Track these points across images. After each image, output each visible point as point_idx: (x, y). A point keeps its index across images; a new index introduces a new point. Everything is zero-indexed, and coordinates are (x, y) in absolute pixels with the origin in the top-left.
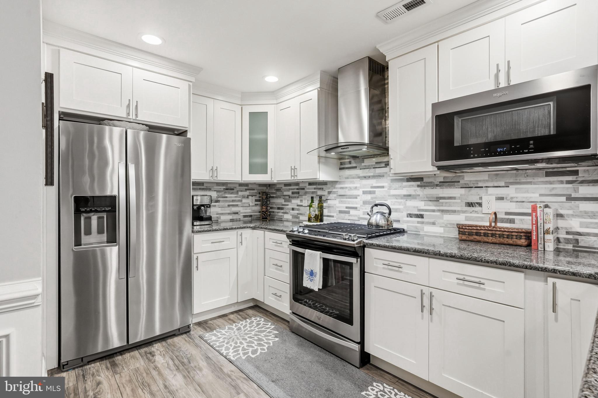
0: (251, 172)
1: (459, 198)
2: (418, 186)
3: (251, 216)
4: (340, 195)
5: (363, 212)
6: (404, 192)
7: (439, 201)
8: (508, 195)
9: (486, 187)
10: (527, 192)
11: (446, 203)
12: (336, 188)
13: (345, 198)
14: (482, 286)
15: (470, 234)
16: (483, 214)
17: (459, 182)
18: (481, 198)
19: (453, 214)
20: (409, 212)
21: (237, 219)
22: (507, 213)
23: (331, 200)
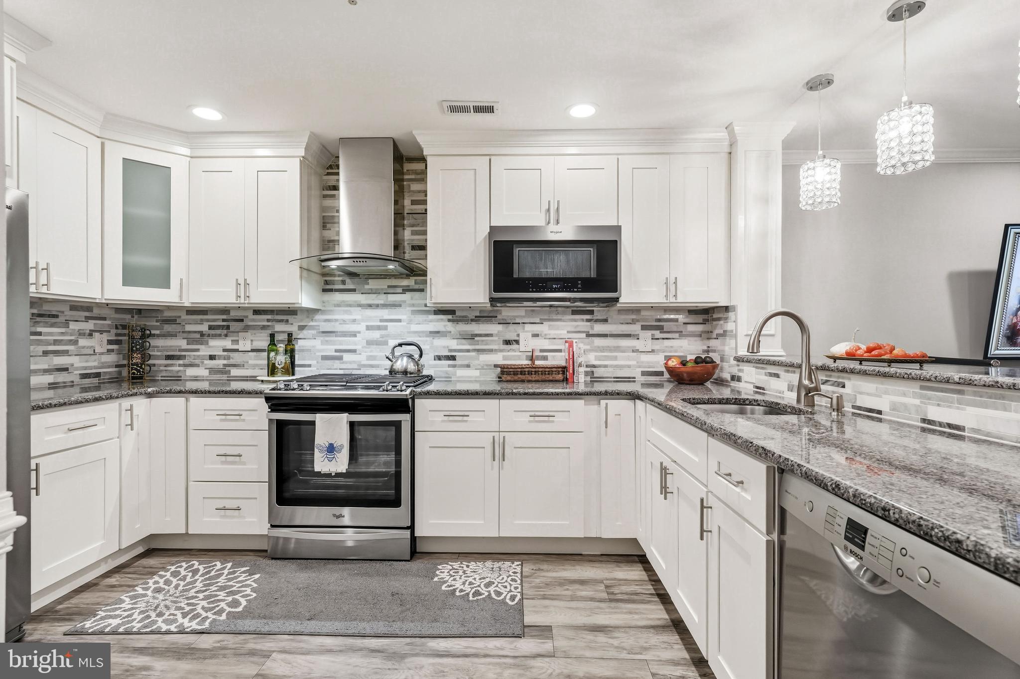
0: (127, 281)
1: (497, 335)
2: (449, 320)
3: (98, 375)
4: (323, 332)
5: (367, 356)
6: (432, 327)
7: (474, 339)
8: (543, 331)
9: (523, 323)
10: (558, 329)
11: (483, 341)
12: (316, 321)
13: (333, 337)
14: (551, 419)
15: (515, 374)
16: (520, 352)
17: (496, 317)
18: (518, 335)
19: (490, 354)
20: (437, 354)
21: (64, 383)
22: (542, 351)
23: (305, 339)
